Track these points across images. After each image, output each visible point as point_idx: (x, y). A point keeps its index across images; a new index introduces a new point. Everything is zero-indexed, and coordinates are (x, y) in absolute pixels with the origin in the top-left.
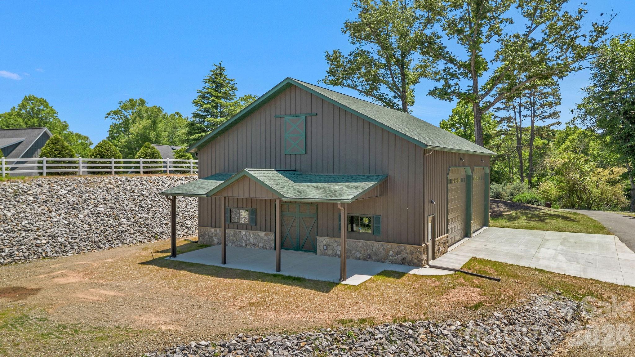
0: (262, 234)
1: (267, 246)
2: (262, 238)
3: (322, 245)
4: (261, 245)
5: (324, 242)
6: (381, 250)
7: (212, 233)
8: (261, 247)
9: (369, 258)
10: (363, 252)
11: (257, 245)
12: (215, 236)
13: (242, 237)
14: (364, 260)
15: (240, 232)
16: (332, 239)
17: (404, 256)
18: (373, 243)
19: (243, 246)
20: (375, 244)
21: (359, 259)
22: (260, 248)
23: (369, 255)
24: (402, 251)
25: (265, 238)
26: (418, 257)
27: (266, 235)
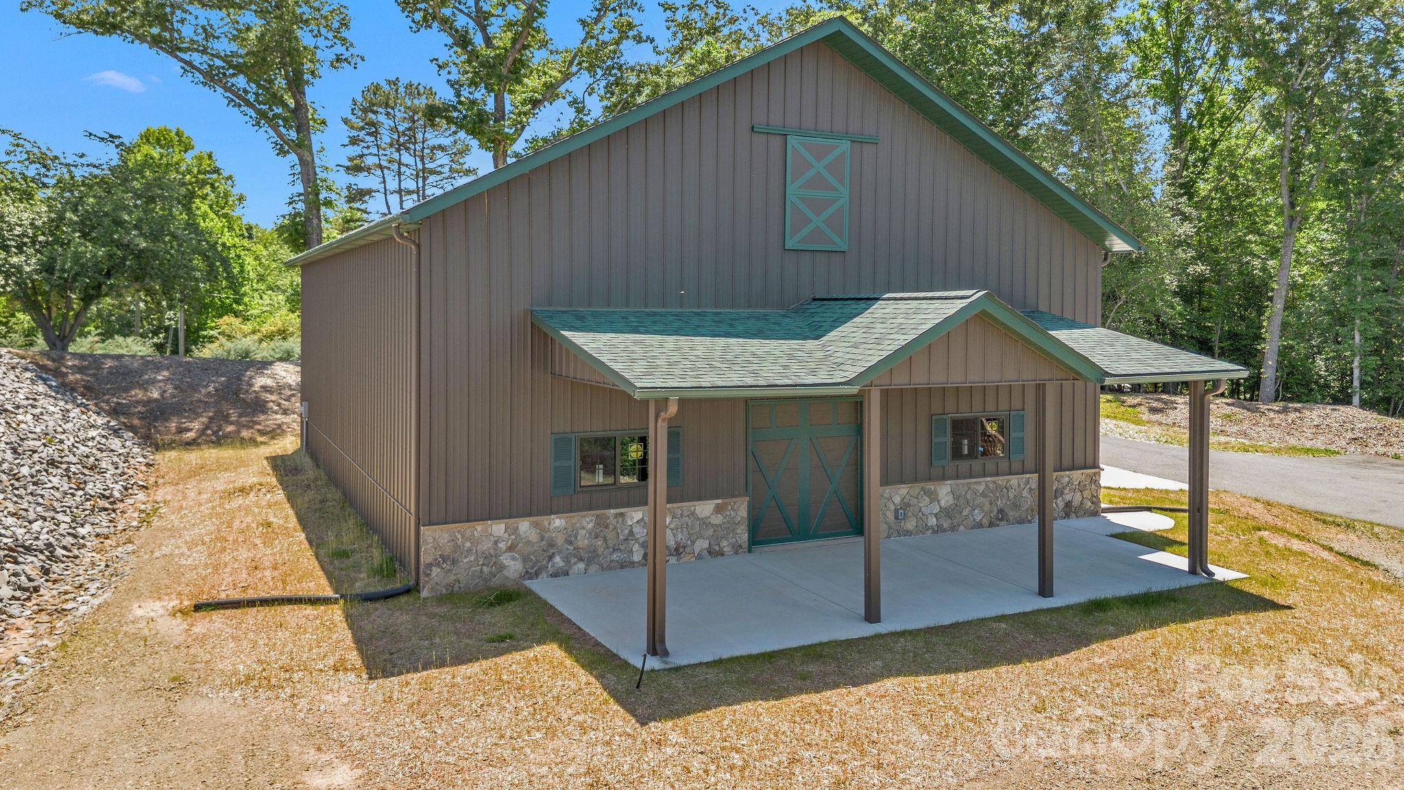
0: (705, 508)
1: (724, 543)
2: (704, 522)
3: (892, 507)
4: (701, 545)
5: (897, 500)
6: (1025, 493)
7: (496, 543)
8: (705, 553)
9: (1001, 520)
10: (987, 507)
11: (688, 550)
12: (511, 549)
13: (631, 533)
14: (991, 525)
15: (622, 515)
16: (916, 488)
17: (1068, 497)
18: (1008, 481)
19: (632, 564)
20: (1012, 482)
21: (980, 525)
22: (699, 557)
23: (1001, 511)
24: (1064, 488)
25: (717, 520)
26: (1093, 496)
27: (718, 509)
